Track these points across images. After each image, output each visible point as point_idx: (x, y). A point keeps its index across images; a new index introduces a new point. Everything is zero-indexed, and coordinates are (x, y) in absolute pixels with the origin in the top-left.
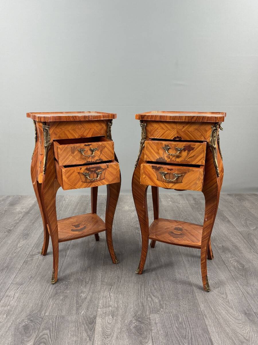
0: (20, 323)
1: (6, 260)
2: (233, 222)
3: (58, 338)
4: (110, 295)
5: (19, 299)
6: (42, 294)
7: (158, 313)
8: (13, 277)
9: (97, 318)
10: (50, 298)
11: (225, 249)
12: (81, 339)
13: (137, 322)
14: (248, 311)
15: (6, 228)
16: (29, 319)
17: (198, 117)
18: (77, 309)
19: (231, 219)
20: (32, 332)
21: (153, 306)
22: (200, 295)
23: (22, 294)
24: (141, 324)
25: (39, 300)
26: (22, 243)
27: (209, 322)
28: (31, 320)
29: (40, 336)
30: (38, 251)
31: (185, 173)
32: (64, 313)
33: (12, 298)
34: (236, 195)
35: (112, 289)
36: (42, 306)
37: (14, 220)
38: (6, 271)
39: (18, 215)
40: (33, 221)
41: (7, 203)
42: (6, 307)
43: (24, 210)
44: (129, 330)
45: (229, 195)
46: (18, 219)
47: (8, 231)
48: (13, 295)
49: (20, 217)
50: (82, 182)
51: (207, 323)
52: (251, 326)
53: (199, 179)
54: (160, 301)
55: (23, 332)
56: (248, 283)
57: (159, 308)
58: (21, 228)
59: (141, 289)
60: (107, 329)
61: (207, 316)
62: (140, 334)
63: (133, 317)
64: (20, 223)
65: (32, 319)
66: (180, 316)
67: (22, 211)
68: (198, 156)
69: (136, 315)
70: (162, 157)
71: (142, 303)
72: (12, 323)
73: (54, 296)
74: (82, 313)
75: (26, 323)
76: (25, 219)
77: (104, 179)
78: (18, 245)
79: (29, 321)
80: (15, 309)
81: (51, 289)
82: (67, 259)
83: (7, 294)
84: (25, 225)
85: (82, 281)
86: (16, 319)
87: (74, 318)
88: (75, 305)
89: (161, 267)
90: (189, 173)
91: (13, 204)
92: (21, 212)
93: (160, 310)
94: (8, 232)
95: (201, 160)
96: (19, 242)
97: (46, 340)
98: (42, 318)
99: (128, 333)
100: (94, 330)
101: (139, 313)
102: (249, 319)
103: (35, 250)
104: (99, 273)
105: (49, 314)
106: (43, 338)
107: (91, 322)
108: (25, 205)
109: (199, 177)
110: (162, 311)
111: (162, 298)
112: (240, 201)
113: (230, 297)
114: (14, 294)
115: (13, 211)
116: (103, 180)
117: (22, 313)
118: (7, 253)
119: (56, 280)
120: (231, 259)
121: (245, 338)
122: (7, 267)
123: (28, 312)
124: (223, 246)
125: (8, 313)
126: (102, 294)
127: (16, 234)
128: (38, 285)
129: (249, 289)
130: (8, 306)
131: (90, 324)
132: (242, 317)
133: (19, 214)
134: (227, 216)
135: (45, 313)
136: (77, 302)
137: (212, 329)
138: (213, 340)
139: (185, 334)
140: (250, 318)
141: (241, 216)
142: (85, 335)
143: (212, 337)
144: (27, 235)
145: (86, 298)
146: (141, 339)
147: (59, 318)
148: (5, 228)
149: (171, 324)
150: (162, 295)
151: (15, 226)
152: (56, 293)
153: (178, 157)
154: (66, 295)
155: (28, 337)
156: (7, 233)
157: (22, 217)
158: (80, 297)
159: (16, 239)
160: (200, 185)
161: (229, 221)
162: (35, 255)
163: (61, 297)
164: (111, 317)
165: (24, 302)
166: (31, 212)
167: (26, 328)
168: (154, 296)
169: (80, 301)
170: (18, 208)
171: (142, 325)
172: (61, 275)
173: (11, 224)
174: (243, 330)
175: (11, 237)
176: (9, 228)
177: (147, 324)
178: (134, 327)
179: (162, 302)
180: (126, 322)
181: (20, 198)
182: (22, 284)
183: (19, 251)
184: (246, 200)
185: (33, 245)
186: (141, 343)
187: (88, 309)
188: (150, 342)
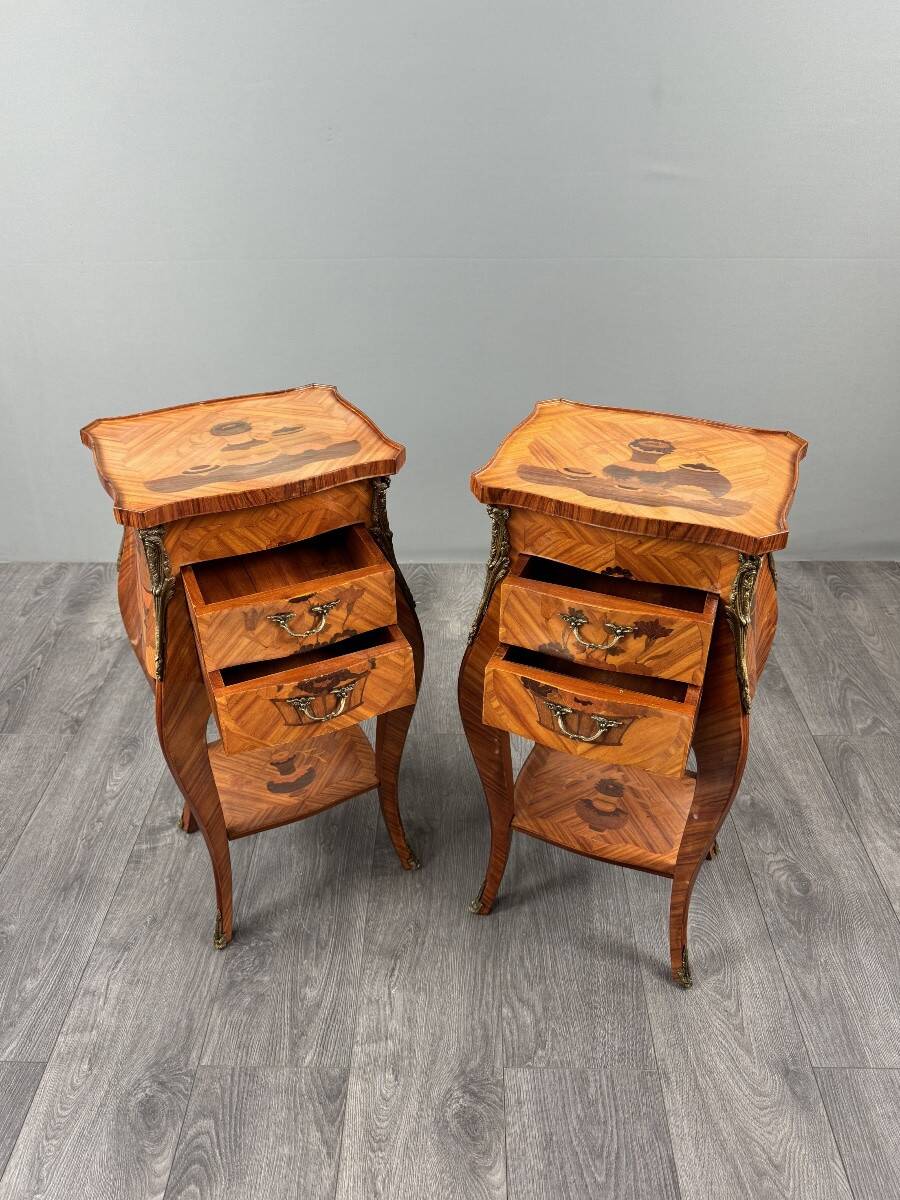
0: (129, 1094)
1: (73, 850)
2: (798, 697)
3: (240, 1146)
4: (390, 994)
5: (121, 1001)
6: (189, 986)
7: (528, 1065)
8: (99, 917)
9: (352, 1079)
10: (213, 1001)
11: (760, 817)
12: (305, 1149)
13: (467, 1097)
14: (795, 1062)
15: (65, 710)
16: (154, 1078)
17: (693, 530)
18: (294, 1045)
19: (794, 682)
20: (167, 1125)
21: (515, 1038)
22: (658, 999)
23: (131, 985)
24: (477, 1102)
25: (182, 1010)
26: (120, 778)
27: (674, 1101)
28: (162, 1084)
29: (188, 1137)
30: (170, 814)
31: (634, 719)
32: (255, 1059)
33: (102, 1000)
34: (829, 568)
35: (396, 972)
36: (190, 1029)
37: (86, 677)
38: (77, 896)
39: (99, 653)
41: (62, 597)
42: (87, 1034)
43: (117, 634)
44: (442, 1125)
45: (805, 567)
46: (101, 671)
47: (72, 727)
48: (104, 987)
49: (108, 662)
50: (286, 724)
51: (668, 1105)
52: (795, 1116)
53: (678, 742)
54: (537, 1022)
55: (141, 1124)
56: (810, 957)
57: (532, 1045)
58: (111, 716)
59: (484, 971)
60: (379, 1120)
61: (673, 1079)
62: (474, 1139)
64: (108, 690)
65: (163, 1077)
66: (591, 1079)
67: (112, 635)
68: (681, 656)
69: (463, 1072)
70: (560, 641)
71: (485, 1027)
72: (107, 1092)
73: (226, 994)
74: (309, 1058)
75: (147, 1091)
76: (122, 671)
77: (361, 703)
78: (108, 788)
79: (155, 1087)
80: (112, 1040)
81: (215, 964)
82: (261, 847)
83: (85, 983)
84: (125, 697)
85: (309, 937)
86: (117, 1079)
87: (285, 1075)
88: (287, 1028)
89: (548, 886)
90: (646, 721)
91: (79, 602)
92: (109, 638)
93: (535, 1053)
94: (73, 730)
95: (692, 670)
96: (109, 773)
97: (206, 1152)
99: (439, 1135)
100: (342, 1122)
101: (473, 1064)
102: (794, 1093)
103: (162, 808)
104: (360, 909)
105: (213, 1061)
106: (198, 1147)
107: (334, 1093)
109: (679, 737)
110: (540, 1058)
111: (545, 1009)
112: (840, 595)
113: (748, 1011)
114: (108, 987)
115: (80, 638)
116: (359, 709)
117: (135, 1056)
118: (75, 819)
119: (229, 933)
120: (771, 858)
121: (770, 1159)
122: (79, 877)
123: (152, 1053)
125: (94, 1056)
126: (367, 988)
127: (99, 738)
128: (177, 952)
129: (810, 982)
130: (92, 1031)
131: (329, 1098)
132: (773, 1083)
133: (102, 649)
134: (784, 670)
135: (200, 1059)
136: (293, 1017)
137: (681, 1126)
138: (679, 1163)
139: (600, 1142)
140: (798, 1089)
141: (831, 668)
142: (315, 1136)
143: (677, 1156)
144: (134, 742)
145: (318, 1005)
146: (475, 1155)
147: (240, 1076)
148: (61, 712)
150: (547, 997)
151: (92, 703)
152: (232, 984)
153: (613, 651)
154: (261, 990)
155: (158, 1141)
156: (68, 734)
157: (112, 661)
158: (302, 1001)
159: (100, 759)
160: (678, 761)
161: (787, 691)
162: (161, 829)
164: (390, 1076)
165: (136, 1016)
167: (148, 1109)
168: (521, 1000)
169: (301, 1017)
170: (98, 623)
171: (480, 1108)
172: (243, 912)
173: (78, 695)
174: (769, 1133)
175: (84, 749)
176: (75, 714)
177: (495, 1102)
178: (457, 1115)
179: (542, 1025)
180: (434, 1094)
181: (99, 573)
182: (126, 948)
183: (111, 814)
184: (860, 593)
185: (154, 789)
186: (473, 1169)
187: (324, 1046)
188: (500, 1166)
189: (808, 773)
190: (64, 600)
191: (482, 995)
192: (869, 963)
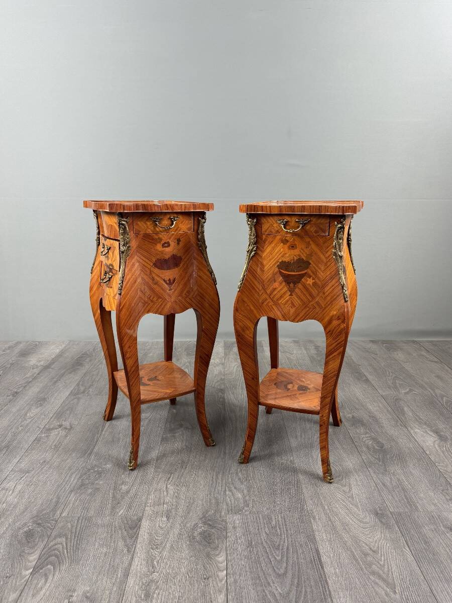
0: (20, 528)
1: (6, 437)
2: (373, 382)
3: (79, 548)
4: (167, 487)
5: (22, 493)
6: (59, 486)
7: (239, 514)
8: (16, 460)
9: (143, 521)
10: (72, 491)
11: (357, 422)
12: (115, 550)
13: (206, 526)
14: (380, 510)
15: (11, 389)
16: (34, 522)
18: (113, 508)
19: (370, 377)
20: (39, 541)
21: (233, 502)
22: (308, 488)
23: (28, 485)
24: (212, 528)
25: (54, 495)
26: (35, 411)
27: (318, 526)
28: (39, 524)
29: (50, 545)
30: (58, 424)
32: (91, 513)
33: (11, 492)
34: (384, 342)
35: (171, 479)
36: (57, 502)
37: (24, 378)
38: (5, 453)
39: (31, 370)
40: (55, 380)
41: (16, 352)
43: (42, 363)
44: (192, 538)
45: (372, 342)
46: (32, 376)
48: (13, 487)
49: (35, 373)
51: (315, 527)
52: (382, 531)
54: (244, 497)
55: (24, 540)
56: (386, 471)
57: (242, 505)
58: (34, 390)
59: (217, 478)
60: (157, 536)
61: (317, 517)
62: (209, 543)
63: (201, 519)
64: (34, 382)
65: (40, 521)
66: (273, 518)
67: (39, 364)
69: (204, 517)
71: (217, 499)
73: (78, 489)
74: (121, 512)
75: (30, 527)
76: (42, 376)
78: (28, 415)
79: (35, 525)
80: (14, 507)
82: (104, 435)
84: (41, 385)
86: (14, 523)
87: (107, 519)
88: (110, 501)
91: (24, 354)
92: (37, 365)
93: (243, 508)
94: (13, 395)
96: (30, 409)
97: (60, 552)
98: (56, 521)
99: (190, 541)
100: (137, 538)
101: (210, 513)
102: (381, 522)
103: (55, 422)
105: (68, 514)
106: (54, 550)
107: (133, 527)
108: (43, 356)
110: (246, 511)
111: (249, 491)
112: (390, 350)
113: (355, 491)
114: (15, 486)
115: (23, 365)
117: (25, 513)
118: (9, 426)
120: (363, 436)
121: (371, 549)
122: (7, 447)
123: (35, 512)
124: (353, 417)
126: (155, 485)
127: (26, 398)
128: (55, 473)
129: (387, 479)
131: (131, 528)
132: (370, 519)
133: (33, 369)
134: (365, 373)
135: (61, 514)
136: (114, 497)
137: (321, 536)
138: (321, 551)
139: (278, 543)
140: (383, 520)
141: (388, 373)
142: (121, 544)
143: (320, 548)
144: (44, 399)
145: (128, 492)
146: (209, 550)
147: (82, 520)
148: (9, 390)
149: (258, 529)
150: (249, 488)
151: (25, 387)
152: (82, 485)
154: (98, 487)
155: (33, 547)
156: (11, 397)
157: (37, 373)
158: (120, 491)
159: (25, 405)
161: (367, 381)
162: (53, 429)
163: (90, 491)
164: (165, 519)
165: (29, 498)
166: (53, 367)
167: (29, 535)
168: (235, 488)
169: (118, 496)
170: (33, 360)
171: (213, 530)
173: (19, 384)
174: (369, 538)
175: (18, 402)
176: (16, 390)
177: (221, 528)
178: (200, 534)
179: (247, 498)
180: (188, 525)
181: (36, 345)
182: (28, 472)
183: (27, 425)
184: (399, 350)
185: (51, 415)
186: (208, 556)
187: (130, 507)
188: (223, 554)
189: (379, 407)
190: (17, 354)
191: (216, 487)
192: (416, 472)
